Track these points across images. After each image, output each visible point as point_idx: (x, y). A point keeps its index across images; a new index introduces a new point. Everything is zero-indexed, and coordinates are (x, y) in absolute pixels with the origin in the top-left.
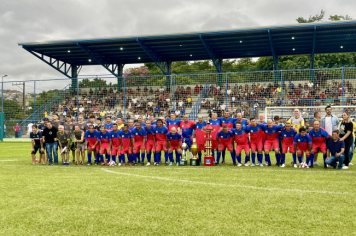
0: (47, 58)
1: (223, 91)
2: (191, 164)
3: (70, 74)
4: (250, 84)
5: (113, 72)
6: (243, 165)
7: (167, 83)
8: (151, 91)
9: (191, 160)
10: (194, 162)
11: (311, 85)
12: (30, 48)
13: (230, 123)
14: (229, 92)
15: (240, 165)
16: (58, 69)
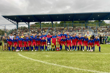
0: (10, 20)
1: (53, 29)
2: (52, 50)
3: (16, 24)
4: (59, 27)
5: (27, 24)
6: (69, 50)
7: (40, 27)
8: (36, 29)
9: (52, 49)
10: (53, 50)
11: (72, 28)
12: (5, 17)
13: (65, 36)
14: (55, 29)
15: (68, 50)
16: (13, 23)
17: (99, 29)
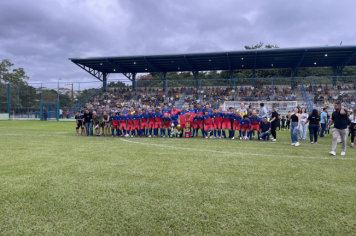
0: (87, 68)
1: (198, 91)
2: (177, 137)
3: (102, 78)
4: (215, 87)
5: (129, 78)
7: (164, 86)
8: (154, 91)
11: (253, 88)
12: (76, 61)
13: (201, 112)
14: (202, 92)
15: (207, 137)
16: (94, 75)
17: (331, 92)
